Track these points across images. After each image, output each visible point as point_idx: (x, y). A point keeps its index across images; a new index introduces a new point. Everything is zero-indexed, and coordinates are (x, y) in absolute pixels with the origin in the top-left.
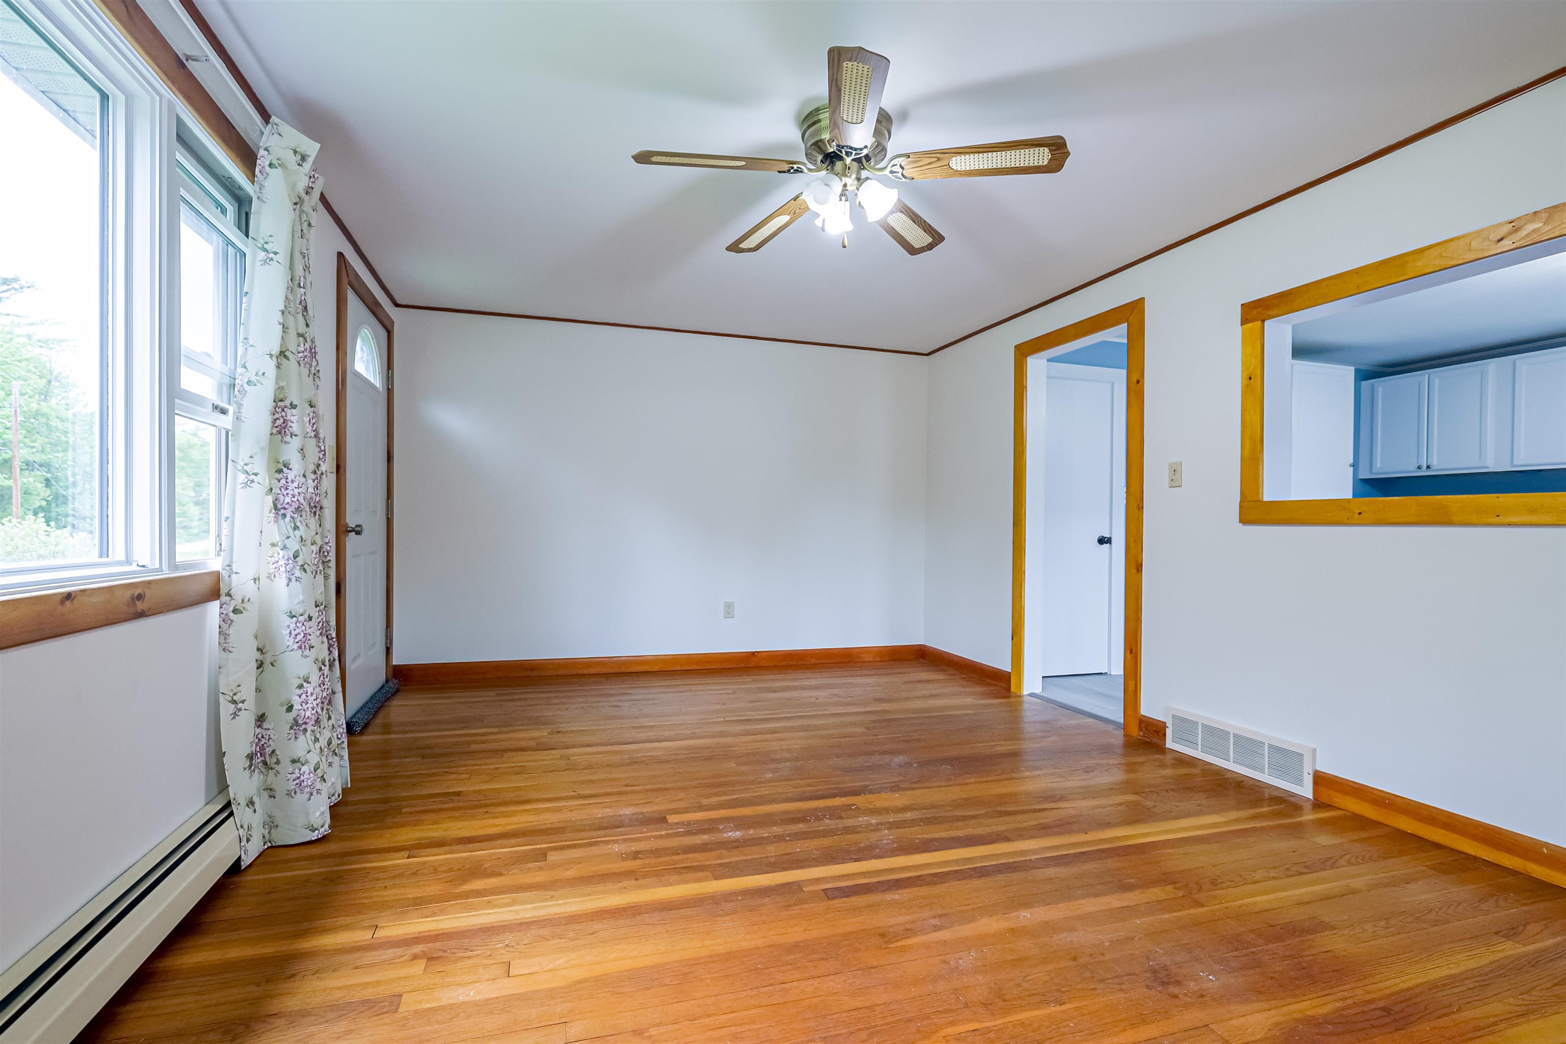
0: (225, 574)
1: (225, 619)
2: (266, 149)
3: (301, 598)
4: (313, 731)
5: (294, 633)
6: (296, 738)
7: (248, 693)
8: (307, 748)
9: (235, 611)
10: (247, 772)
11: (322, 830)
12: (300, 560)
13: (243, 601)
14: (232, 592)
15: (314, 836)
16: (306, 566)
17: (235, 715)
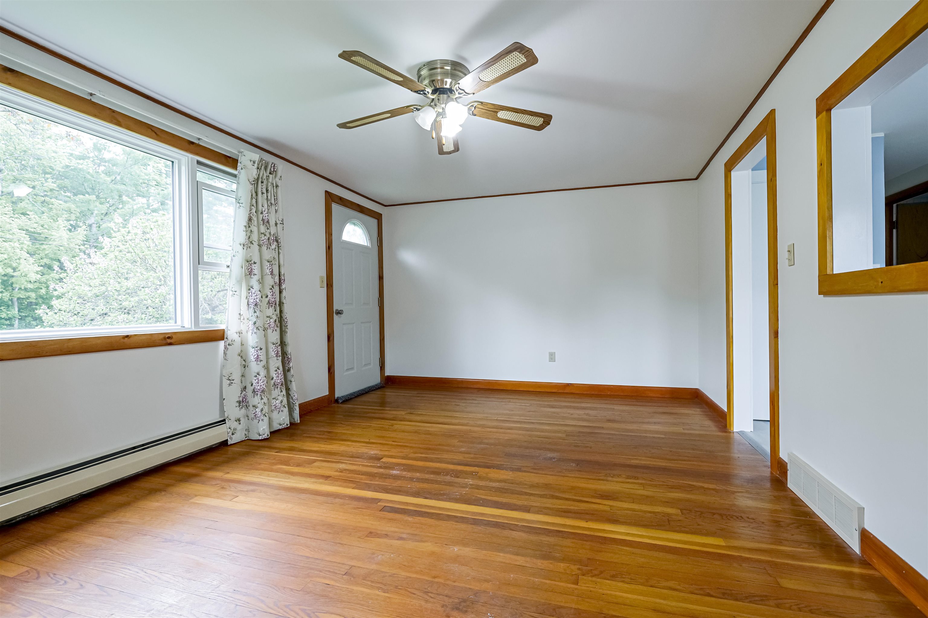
0: (226, 330)
1: (226, 348)
2: (241, 163)
3: (257, 340)
4: (260, 395)
5: (253, 354)
6: (254, 397)
7: (236, 376)
8: (258, 402)
9: (229, 345)
10: (238, 408)
11: (264, 436)
12: (257, 325)
13: (232, 341)
14: (228, 337)
15: (260, 438)
16: (259, 328)
17: (230, 385)
